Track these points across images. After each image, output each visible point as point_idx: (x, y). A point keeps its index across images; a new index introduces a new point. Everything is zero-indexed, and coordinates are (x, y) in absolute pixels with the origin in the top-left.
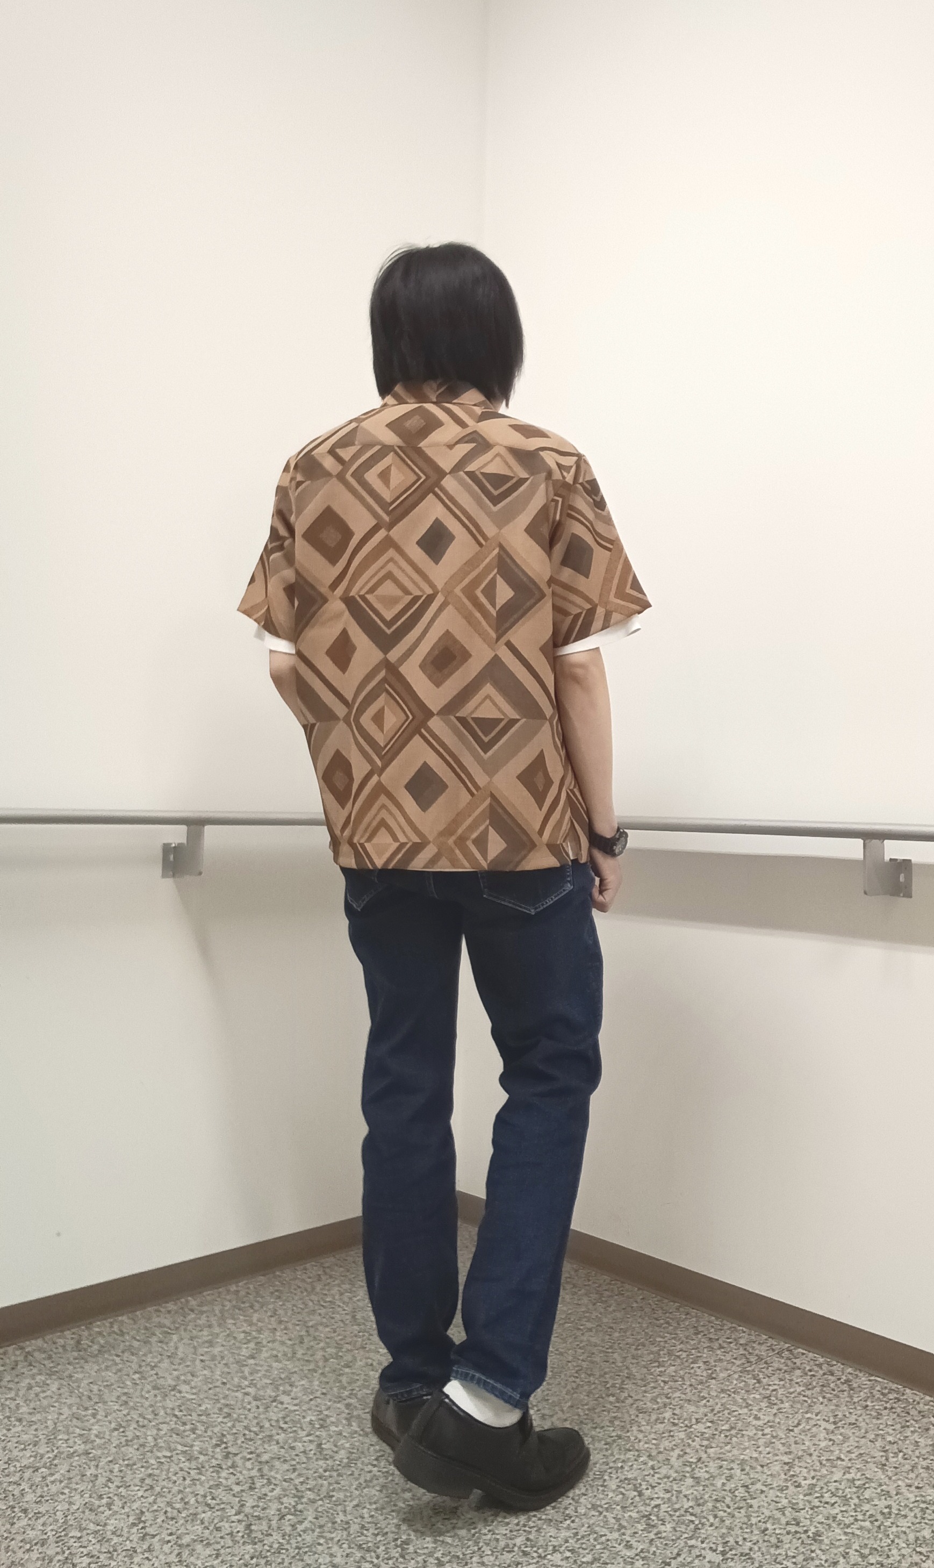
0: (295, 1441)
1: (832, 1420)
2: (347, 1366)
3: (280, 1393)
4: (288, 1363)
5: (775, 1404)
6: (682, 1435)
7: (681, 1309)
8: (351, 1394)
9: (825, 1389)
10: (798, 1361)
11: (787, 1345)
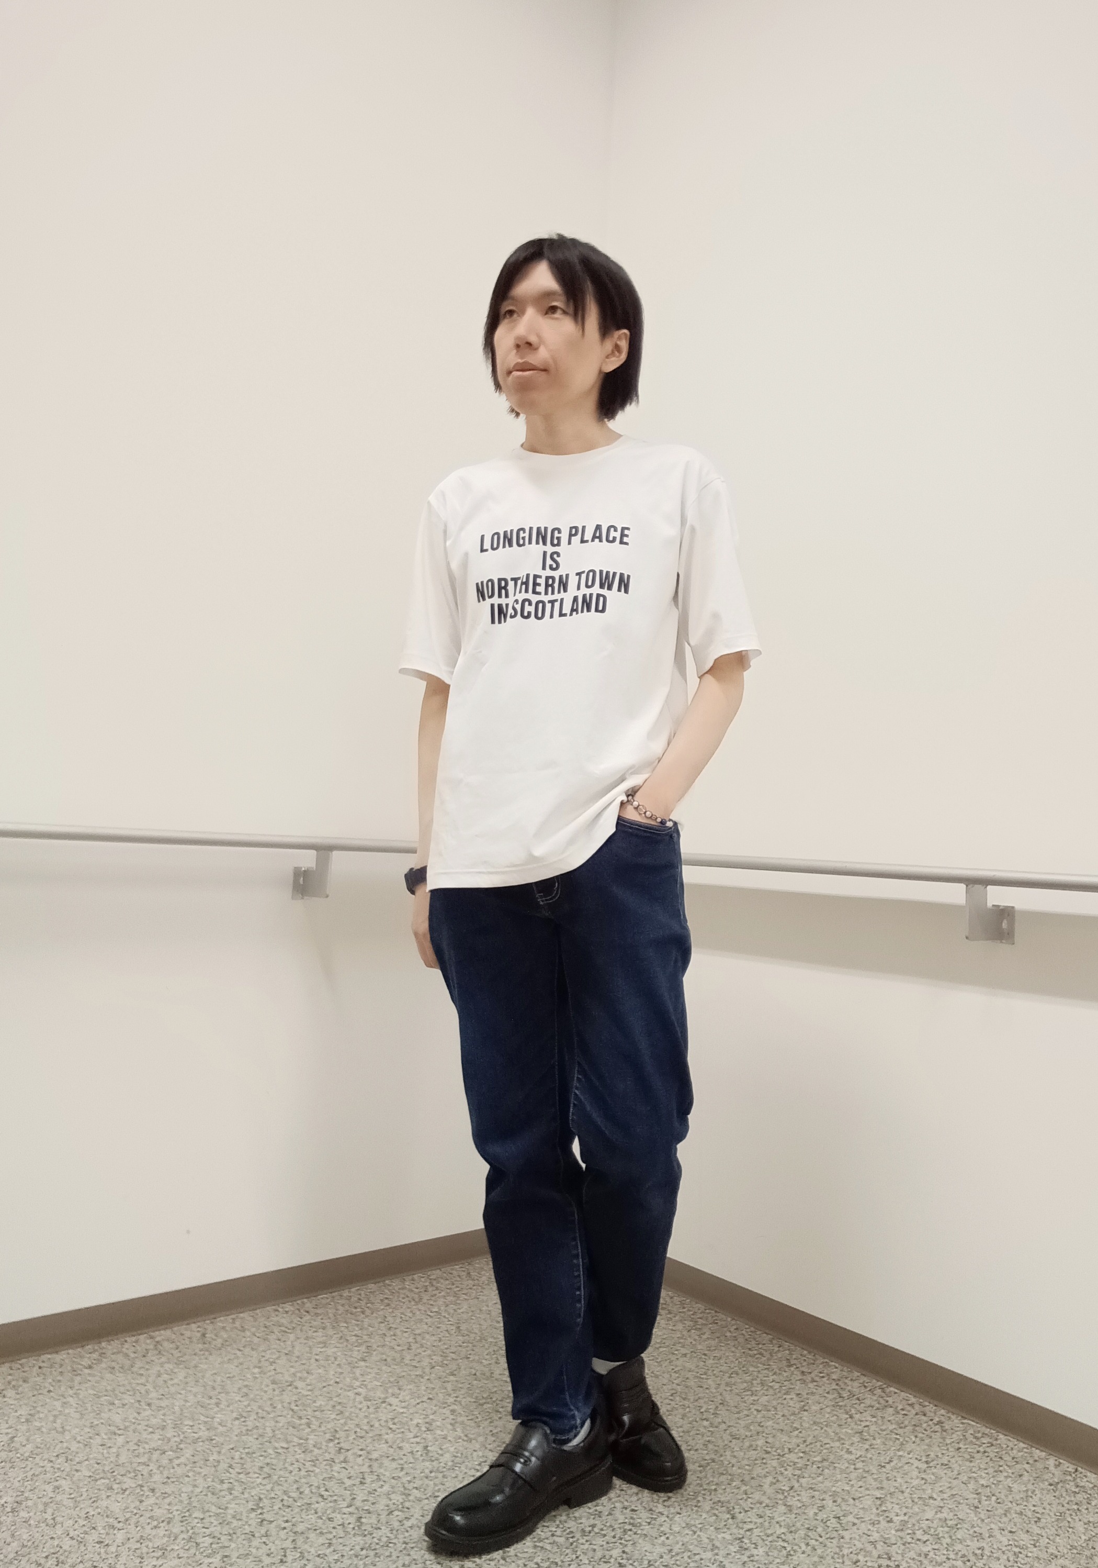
0: (403, 1441)
1: (924, 1459)
2: (453, 1374)
3: (389, 1395)
4: (396, 1367)
5: (866, 1440)
6: (775, 1463)
7: (774, 1342)
8: (455, 1401)
9: (917, 1428)
10: (890, 1400)
11: (880, 1383)
